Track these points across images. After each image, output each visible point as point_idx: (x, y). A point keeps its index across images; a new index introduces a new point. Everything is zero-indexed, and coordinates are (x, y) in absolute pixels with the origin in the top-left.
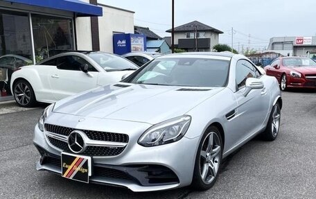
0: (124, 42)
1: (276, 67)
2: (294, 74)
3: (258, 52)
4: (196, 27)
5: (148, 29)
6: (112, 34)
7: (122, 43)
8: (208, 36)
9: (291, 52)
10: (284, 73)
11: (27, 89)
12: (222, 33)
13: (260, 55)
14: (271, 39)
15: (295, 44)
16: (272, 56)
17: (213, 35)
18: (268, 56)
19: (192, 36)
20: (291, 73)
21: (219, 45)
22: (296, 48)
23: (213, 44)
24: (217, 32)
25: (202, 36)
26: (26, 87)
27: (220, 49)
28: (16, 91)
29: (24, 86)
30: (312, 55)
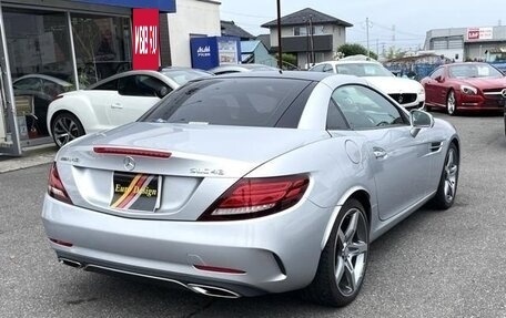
0: (207, 49)
1: (438, 79)
2: (466, 90)
3: (408, 55)
4: (309, 18)
5: (233, 23)
6: (188, 38)
7: (205, 51)
8: (328, 31)
9: (461, 52)
10: (452, 89)
11: (74, 126)
12: (350, 25)
13: (412, 59)
14: (429, 33)
15: (467, 39)
16: (431, 61)
17: (337, 30)
18: (425, 61)
19: (304, 32)
20: (462, 88)
21: (347, 46)
22: (467, 45)
23: (336, 44)
24: (342, 25)
25: (319, 32)
26: (73, 123)
27: (349, 51)
28: (56, 129)
29: (69, 122)
30: (495, 56)
